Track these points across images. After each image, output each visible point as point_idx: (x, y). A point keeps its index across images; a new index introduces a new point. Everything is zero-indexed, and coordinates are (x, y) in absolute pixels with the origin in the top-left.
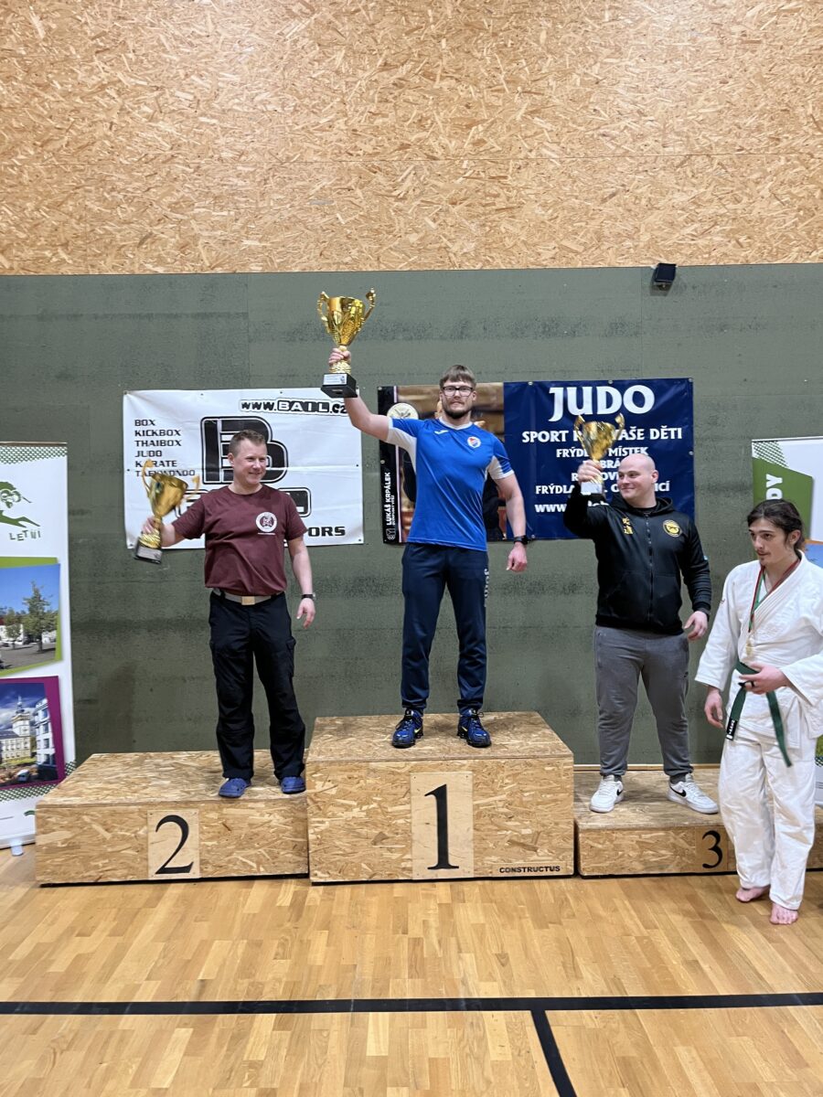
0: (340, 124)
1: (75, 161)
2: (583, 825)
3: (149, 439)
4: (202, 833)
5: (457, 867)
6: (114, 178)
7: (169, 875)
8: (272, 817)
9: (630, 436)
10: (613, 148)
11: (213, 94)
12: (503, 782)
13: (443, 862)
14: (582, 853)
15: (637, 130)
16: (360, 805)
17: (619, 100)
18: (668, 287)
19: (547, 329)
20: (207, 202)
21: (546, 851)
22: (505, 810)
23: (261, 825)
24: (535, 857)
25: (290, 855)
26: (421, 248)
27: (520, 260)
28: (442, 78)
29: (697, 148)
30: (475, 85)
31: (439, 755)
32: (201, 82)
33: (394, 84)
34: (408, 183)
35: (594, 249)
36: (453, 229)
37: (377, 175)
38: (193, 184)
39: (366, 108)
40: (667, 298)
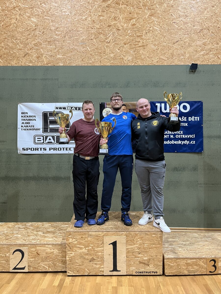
0: (89, 19)
1: (5, 31)
2: (166, 256)
3: (26, 118)
4: (29, 256)
5: (120, 271)
6: (17, 36)
7: (17, 270)
8: (54, 250)
9: (182, 119)
10: (177, 27)
11: (49, 10)
12: (137, 240)
13: (115, 269)
14: (166, 267)
15: (185, 21)
16: (85, 247)
17: (179, 12)
18: (195, 72)
19: (155, 85)
20: (46, 43)
21: (153, 266)
22: (138, 250)
23: (50, 253)
24: (148, 268)
25: (60, 264)
26: (114, 58)
27: (146, 62)
28: (122, 4)
29: (205, 27)
30: (133, 7)
31: (114, 230)
32: (45, 6)
33: (107, 6)
34: (110, 38)
35: (170, 59)
36: (125, 52)
37: (100, 35)
38: (42, 38)
39: (97, 14)
40: (194, 75)
